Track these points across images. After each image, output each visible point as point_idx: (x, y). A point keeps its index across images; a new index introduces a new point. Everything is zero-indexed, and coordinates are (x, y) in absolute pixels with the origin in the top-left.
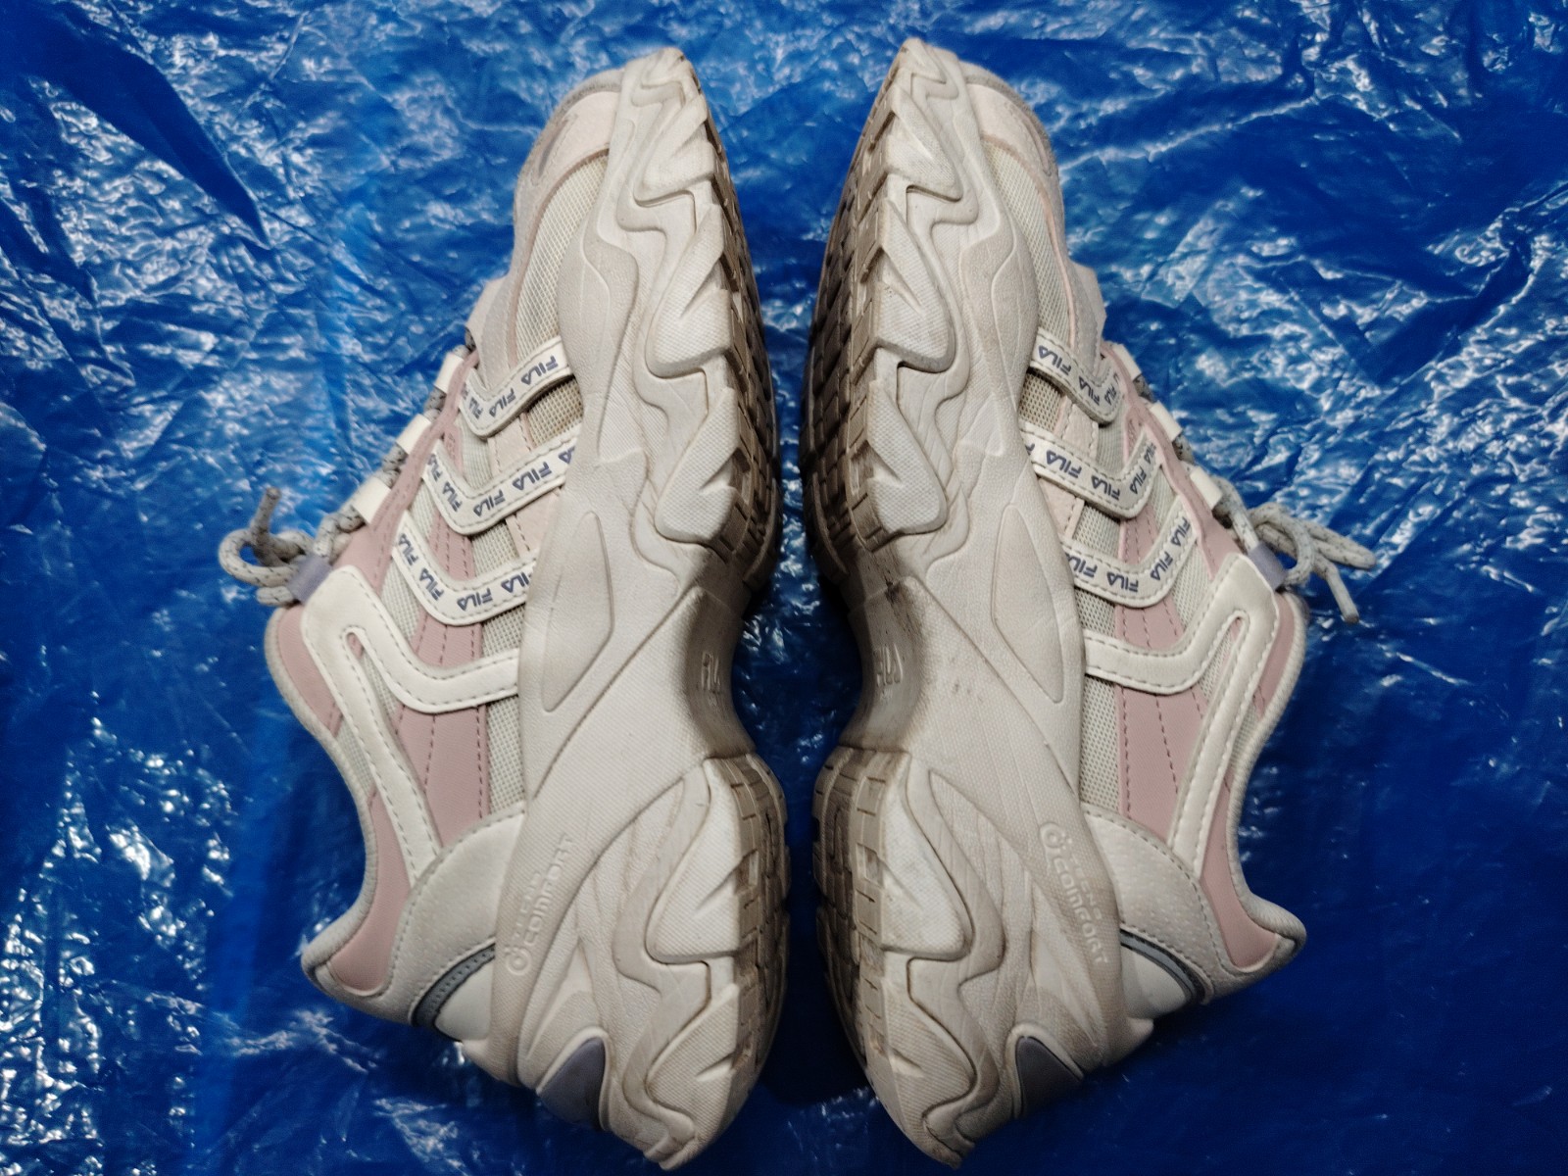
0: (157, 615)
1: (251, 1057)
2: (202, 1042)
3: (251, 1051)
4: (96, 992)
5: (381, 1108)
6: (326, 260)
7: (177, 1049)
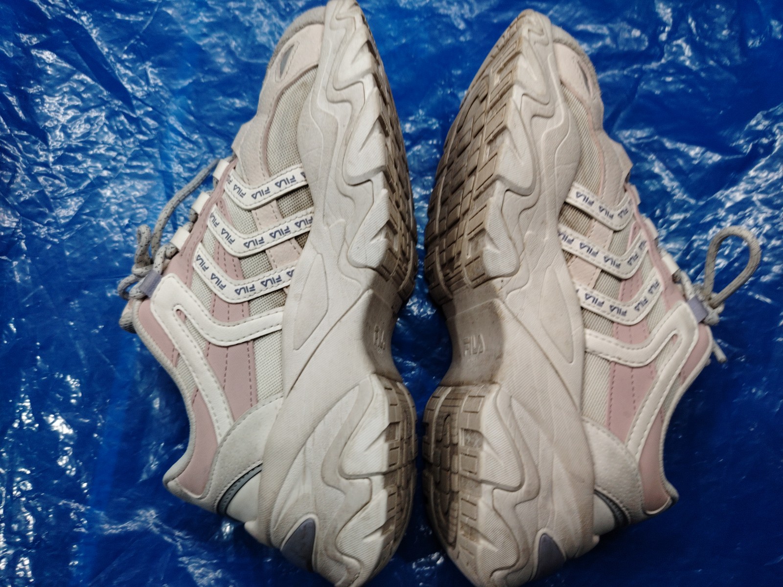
0: (72, 303)
1: (114, 535)
2: (89, 527)
3: (114, 531)
4: (33, 499)
5: (182, 562)
6: (166, 124)
7: (75, 530)
